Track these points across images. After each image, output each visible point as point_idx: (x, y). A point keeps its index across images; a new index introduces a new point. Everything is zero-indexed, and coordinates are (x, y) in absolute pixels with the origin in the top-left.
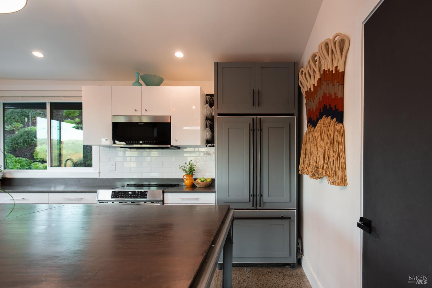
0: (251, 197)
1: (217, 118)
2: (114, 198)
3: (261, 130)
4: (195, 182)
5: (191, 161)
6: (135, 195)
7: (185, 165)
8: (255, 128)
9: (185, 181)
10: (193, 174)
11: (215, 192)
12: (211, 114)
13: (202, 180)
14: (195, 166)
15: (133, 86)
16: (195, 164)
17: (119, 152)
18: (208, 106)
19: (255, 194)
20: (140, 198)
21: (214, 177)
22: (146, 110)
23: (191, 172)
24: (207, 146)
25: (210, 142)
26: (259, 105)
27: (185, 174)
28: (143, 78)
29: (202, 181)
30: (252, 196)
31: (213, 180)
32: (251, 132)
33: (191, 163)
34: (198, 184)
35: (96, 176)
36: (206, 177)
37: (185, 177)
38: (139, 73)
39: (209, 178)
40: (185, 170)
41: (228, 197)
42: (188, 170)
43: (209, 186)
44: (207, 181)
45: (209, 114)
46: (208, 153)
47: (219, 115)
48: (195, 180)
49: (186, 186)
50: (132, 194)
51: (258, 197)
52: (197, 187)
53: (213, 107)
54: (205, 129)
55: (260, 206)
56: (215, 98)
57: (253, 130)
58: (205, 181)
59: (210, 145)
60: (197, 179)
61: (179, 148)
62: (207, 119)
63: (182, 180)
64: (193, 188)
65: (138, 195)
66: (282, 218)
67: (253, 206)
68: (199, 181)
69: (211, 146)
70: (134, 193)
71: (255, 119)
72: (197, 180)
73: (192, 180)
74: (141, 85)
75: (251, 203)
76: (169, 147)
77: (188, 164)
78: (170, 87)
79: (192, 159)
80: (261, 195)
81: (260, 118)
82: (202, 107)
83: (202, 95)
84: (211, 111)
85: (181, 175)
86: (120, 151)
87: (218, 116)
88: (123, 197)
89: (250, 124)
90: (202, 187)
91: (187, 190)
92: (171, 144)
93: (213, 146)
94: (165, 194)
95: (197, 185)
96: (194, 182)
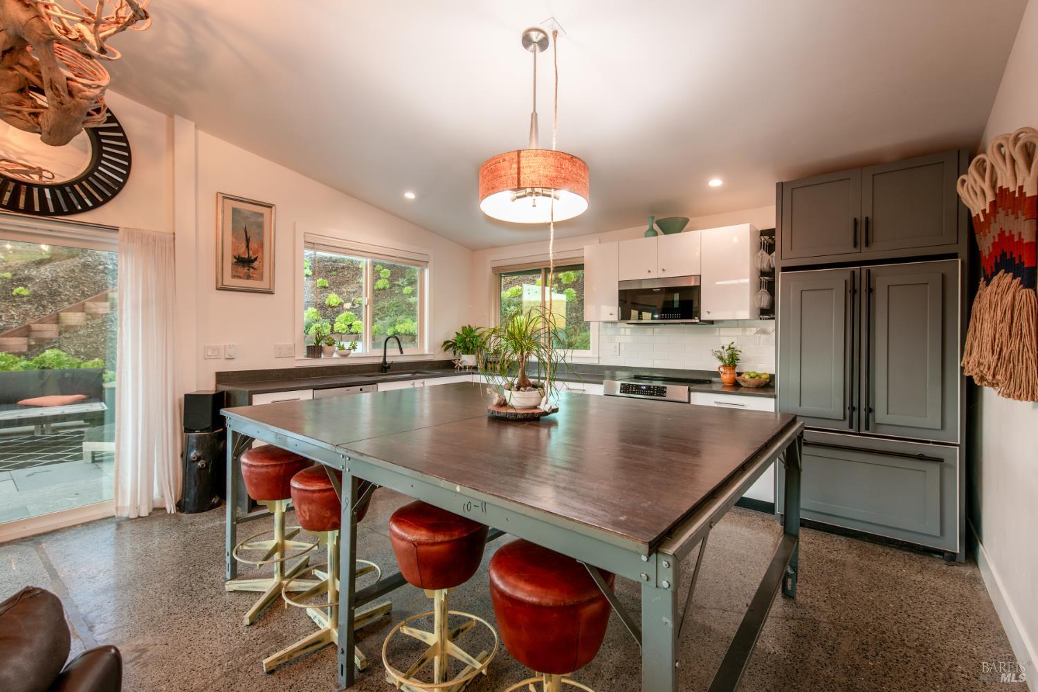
0: (848, 412)
1: (779, 275)
2: (623, 392)
3: (870, 290)
4: (739, 378)
5: (733, 343)
6: (650, 391)
7: (722, 350)
8: (857, 287)
9: (722, 375)
10: (735, 366)
11: (775, 397)
12: (770, 265)
13: (752, 375)
14: (740, 351)
15: (646, 236)
16: (739, 348)
17: (623, 330)
18: (764, 252)
19: (855, 404)
20: (657, 395)
21: (774, 373)
22: (664, 270)
23: (732, 360)
24: (761, 319)
25: (767, 312)
26: (867, 245)
27: (721, 363)
28: (658, 223)
29: (751, 378)
30: (849, 408)
31: (772, 377)
32: (849, 295)
33: (731, 347)
34: (744, 381)
35: (595, 362)
36: (759, 372)
37: (722, 369)
38: (654, 217)
39: (765, 374)
40: (721, 358)
41: (800, 406)
42: (726, 357)
43: (765, 386)
44: (761, 378)
45: (765, 265)
46: (764, 332)
47: (784, 269)
48: (739, 374)
49: (723, 383)
50: (646, 390)
51: (863, 413)
52: (742, 386)
53: (774, 254)
54: (759, 291)
55: (867, 428)
56: (777, 238)
57: (852, 291)
58: (757, 378)
59: (767, 317)
60: (742, 373)
61: (712, 322)
62: (763, 273)
63: (717, 374)
64: (736, 387)
65: (654, 391)
66: (921, 458)
67: (851, 427)
68: (747, 377)
69: (769, 319)
70: (649, 388)
71: (857, 273)
72: (743, 376)
73: (734, 374)
74: (656, 234)
75: (847, 421)
76: (696, 323)
77: (726, 347)
78: (699, 231)
79: (734, 339)
80: (870, 410)
81: (869, 270)
82: (753, 254)
83: (752, 233)
84: (769, 260)
85: (715, 365)
86: (625, 328)
87: (782, 271)
88: (634, 393)
89: (846, 281)
90: (751, 386)
91: (727, 390)
92: (700, 318)
93: (773, 318)
94: (692, 394)
95: (743, 384)
96: (737, 378)
